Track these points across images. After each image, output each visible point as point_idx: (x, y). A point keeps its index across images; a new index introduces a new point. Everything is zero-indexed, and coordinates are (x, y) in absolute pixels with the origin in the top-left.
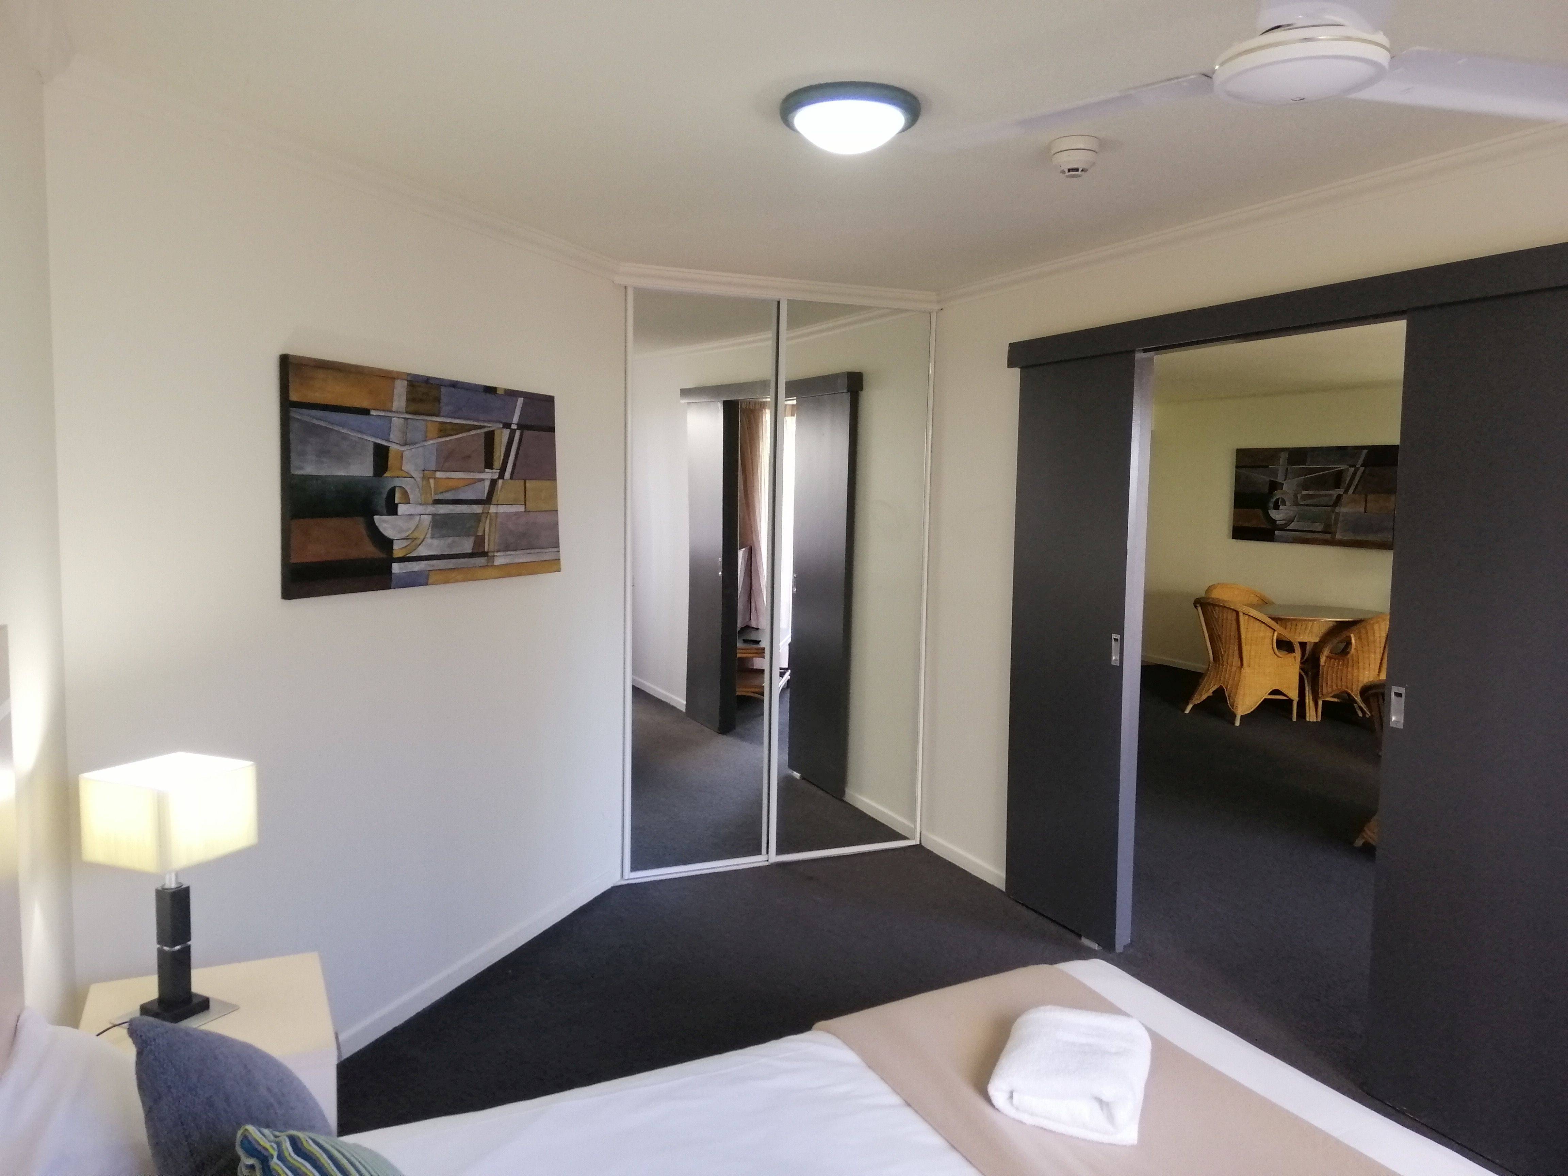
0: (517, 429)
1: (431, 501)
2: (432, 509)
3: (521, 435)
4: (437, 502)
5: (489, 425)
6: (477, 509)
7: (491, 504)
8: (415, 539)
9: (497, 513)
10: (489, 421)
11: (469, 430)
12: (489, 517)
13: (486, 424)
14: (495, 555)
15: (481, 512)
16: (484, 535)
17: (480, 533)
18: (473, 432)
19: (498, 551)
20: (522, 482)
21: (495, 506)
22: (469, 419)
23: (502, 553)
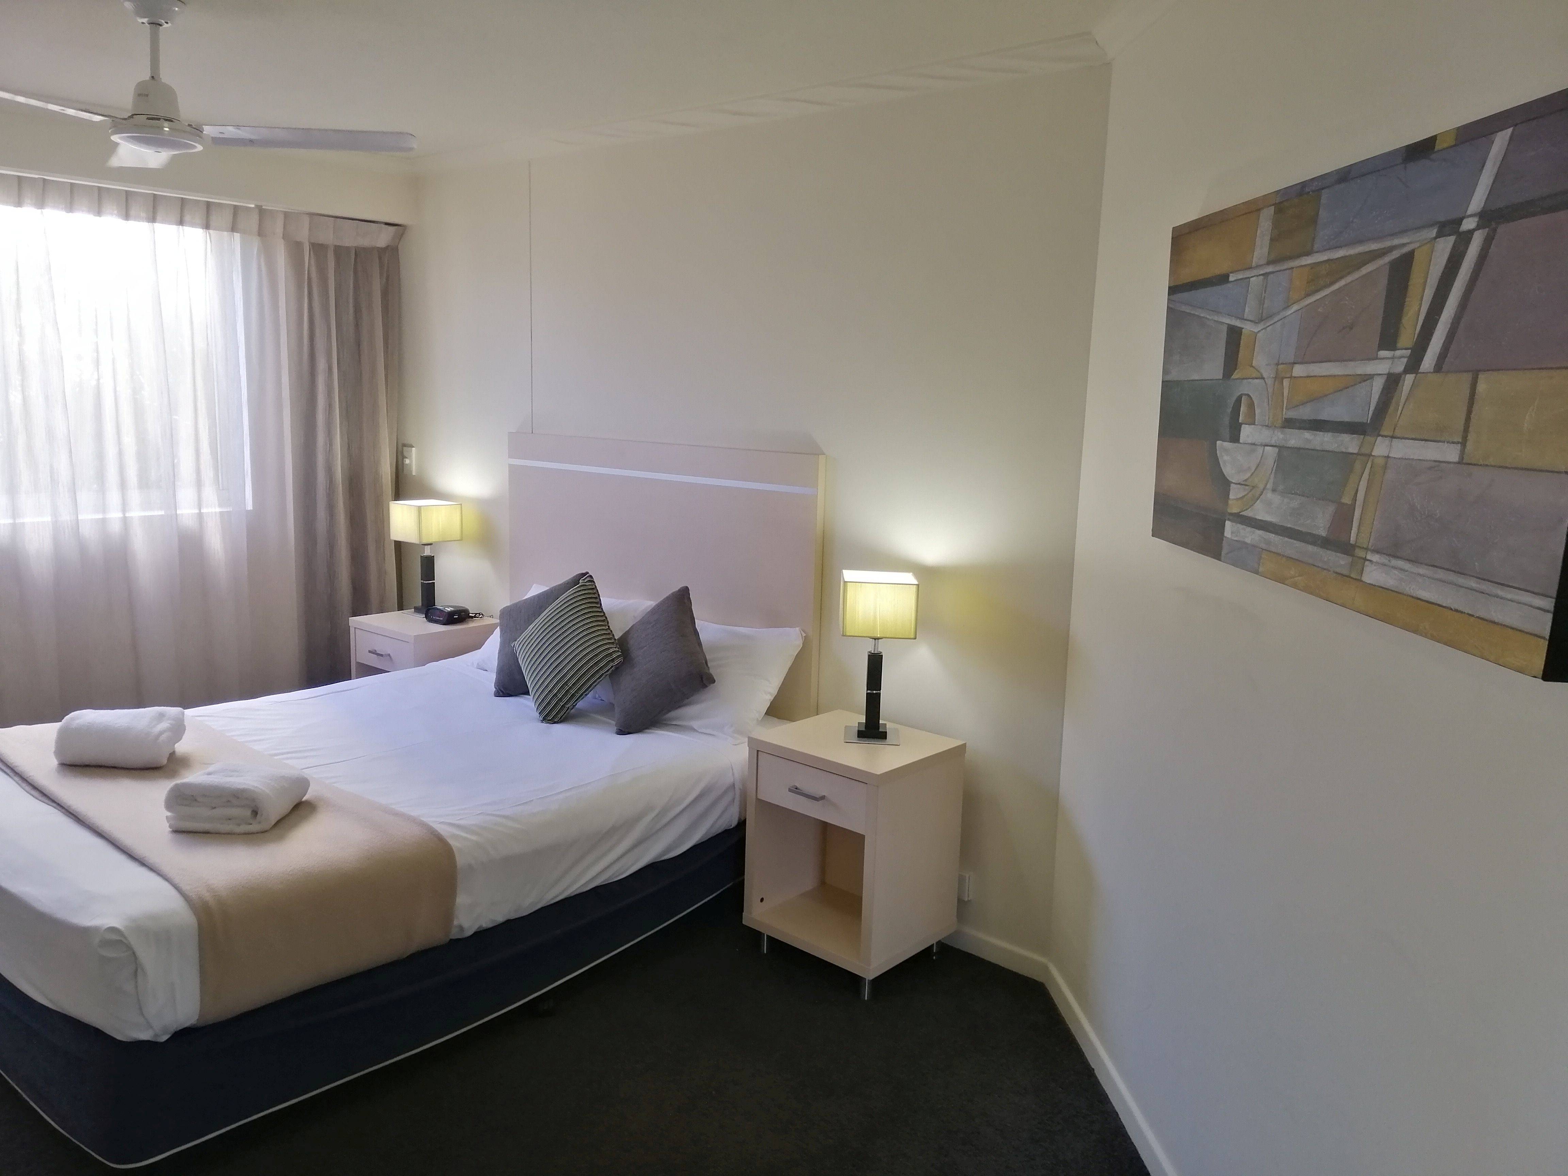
0: (1478, 228)
1: (1279, 423)
2: (1278, 436)
3: (1488, 242)
4: (1289, 424)
5: (1405, 240)
6: (1350, 443)
7: (1379, 435)
8: (1254, 487)
9: (1388, 457)
10: (1403, 232)
11: (1359, 267)
12: (1369, 465)
13: (1396, 241)
14: (1368, 557)
15: (1355, 451)
16: (1353, 507)
17: (1346, 500)
18: (1365, 270)
19: (1377, 551)
20: (1467, 378)
21: (1387, 441)
22: (1361, 242)
23: (1384, 559)
